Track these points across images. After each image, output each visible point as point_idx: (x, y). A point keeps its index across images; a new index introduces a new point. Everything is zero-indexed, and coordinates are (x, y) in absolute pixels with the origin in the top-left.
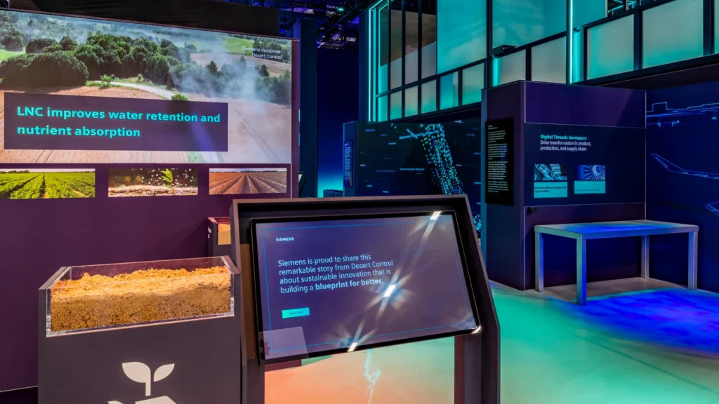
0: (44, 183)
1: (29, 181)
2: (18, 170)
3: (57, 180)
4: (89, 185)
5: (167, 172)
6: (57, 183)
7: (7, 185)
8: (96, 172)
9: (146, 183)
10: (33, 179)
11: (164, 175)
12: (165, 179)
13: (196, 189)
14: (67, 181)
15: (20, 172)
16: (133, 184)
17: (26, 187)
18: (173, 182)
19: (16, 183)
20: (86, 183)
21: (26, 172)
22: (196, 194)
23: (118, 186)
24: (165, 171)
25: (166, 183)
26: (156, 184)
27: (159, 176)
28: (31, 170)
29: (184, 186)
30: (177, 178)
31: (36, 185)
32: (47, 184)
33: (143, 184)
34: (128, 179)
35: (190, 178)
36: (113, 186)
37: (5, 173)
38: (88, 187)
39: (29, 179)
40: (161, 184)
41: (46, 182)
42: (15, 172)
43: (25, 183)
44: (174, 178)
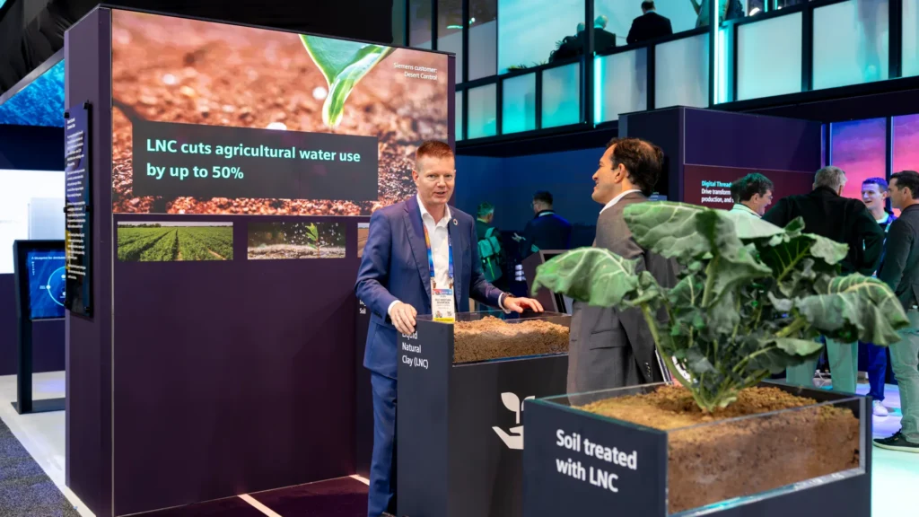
0: (177, 240)
1: (160, 238)
2: (148, 223)
3: (192, 236)
4: (226, 244)
5: (312, 227)
6: (191, 241)
7: (136, 243)
8: (234, 226)
9: (288, 242)
10: (166, 234)
11: (309, 231)
12: (310, 236)
13: (343, 250)
14: (203, 238)
15: (151, 226)
16: (275, 243)
17: (157, 246)
18: (319, 240)
19: (146, 241)
20: (223, 241)
21: (158, 226)
22: (343, 256)
23: (258, 245)
24: (310, 225)
25: (311, 242)
26: (299, 243)
27: (304, 233)
28: (163, 224)
29: (330, 246)
30: (323, 235)
31: (167, 244)
32: (180, 242)
33: (285, 243)
34: (269, 235)
35: (336, 236)
36: (252, 246)
37: (133, 227)
38: (225, 246)
39: (160, 235)
40: (305, 244)
41: (179, 239)
42: (145, 226)
43: (156, 241)
44: (319, 235)
